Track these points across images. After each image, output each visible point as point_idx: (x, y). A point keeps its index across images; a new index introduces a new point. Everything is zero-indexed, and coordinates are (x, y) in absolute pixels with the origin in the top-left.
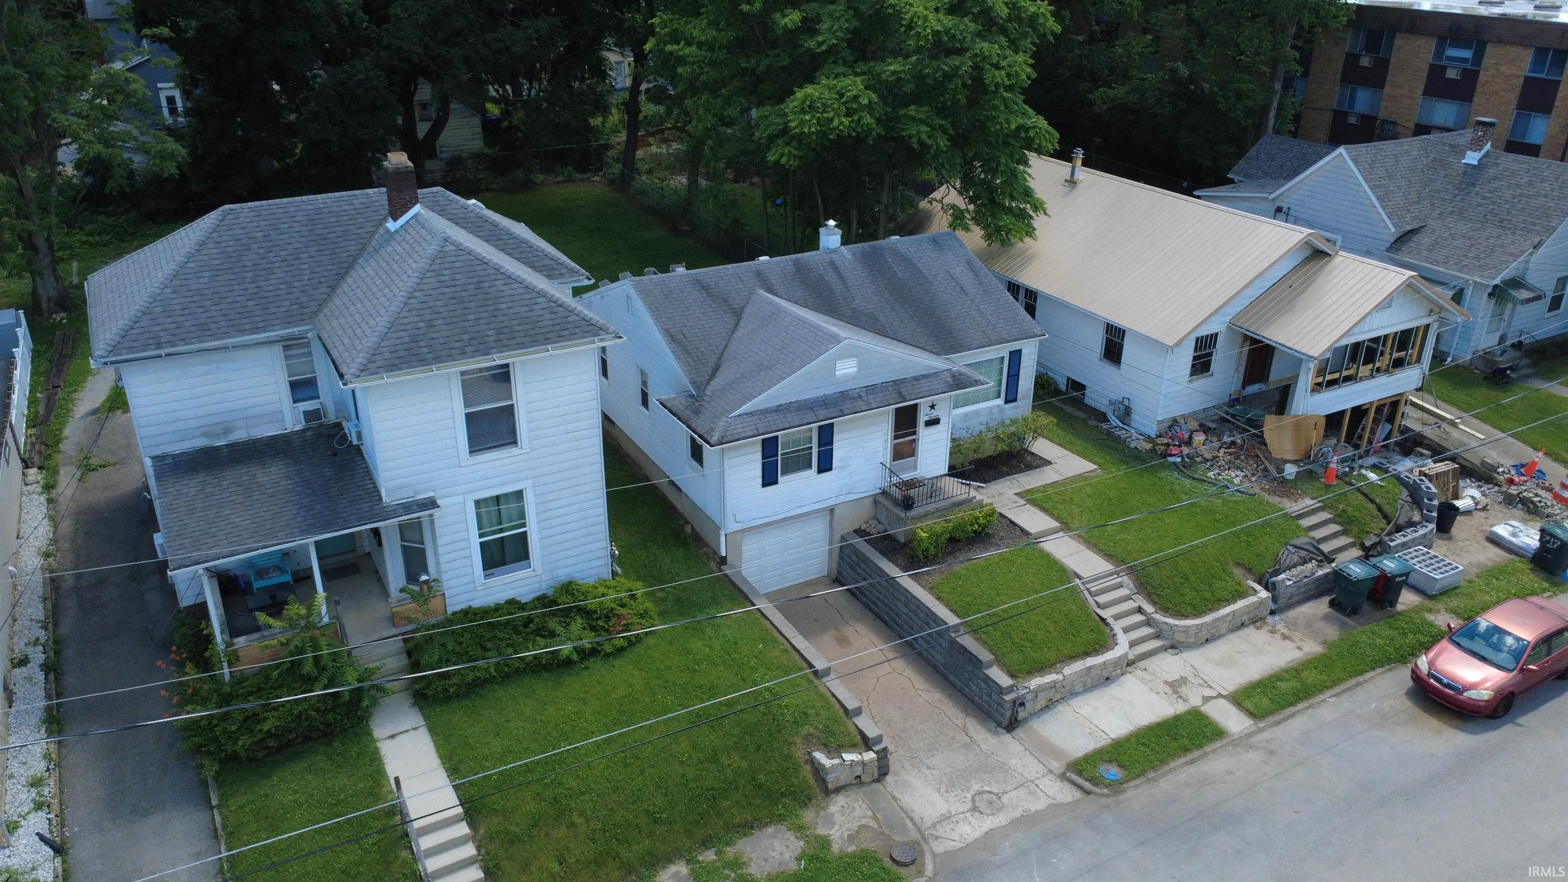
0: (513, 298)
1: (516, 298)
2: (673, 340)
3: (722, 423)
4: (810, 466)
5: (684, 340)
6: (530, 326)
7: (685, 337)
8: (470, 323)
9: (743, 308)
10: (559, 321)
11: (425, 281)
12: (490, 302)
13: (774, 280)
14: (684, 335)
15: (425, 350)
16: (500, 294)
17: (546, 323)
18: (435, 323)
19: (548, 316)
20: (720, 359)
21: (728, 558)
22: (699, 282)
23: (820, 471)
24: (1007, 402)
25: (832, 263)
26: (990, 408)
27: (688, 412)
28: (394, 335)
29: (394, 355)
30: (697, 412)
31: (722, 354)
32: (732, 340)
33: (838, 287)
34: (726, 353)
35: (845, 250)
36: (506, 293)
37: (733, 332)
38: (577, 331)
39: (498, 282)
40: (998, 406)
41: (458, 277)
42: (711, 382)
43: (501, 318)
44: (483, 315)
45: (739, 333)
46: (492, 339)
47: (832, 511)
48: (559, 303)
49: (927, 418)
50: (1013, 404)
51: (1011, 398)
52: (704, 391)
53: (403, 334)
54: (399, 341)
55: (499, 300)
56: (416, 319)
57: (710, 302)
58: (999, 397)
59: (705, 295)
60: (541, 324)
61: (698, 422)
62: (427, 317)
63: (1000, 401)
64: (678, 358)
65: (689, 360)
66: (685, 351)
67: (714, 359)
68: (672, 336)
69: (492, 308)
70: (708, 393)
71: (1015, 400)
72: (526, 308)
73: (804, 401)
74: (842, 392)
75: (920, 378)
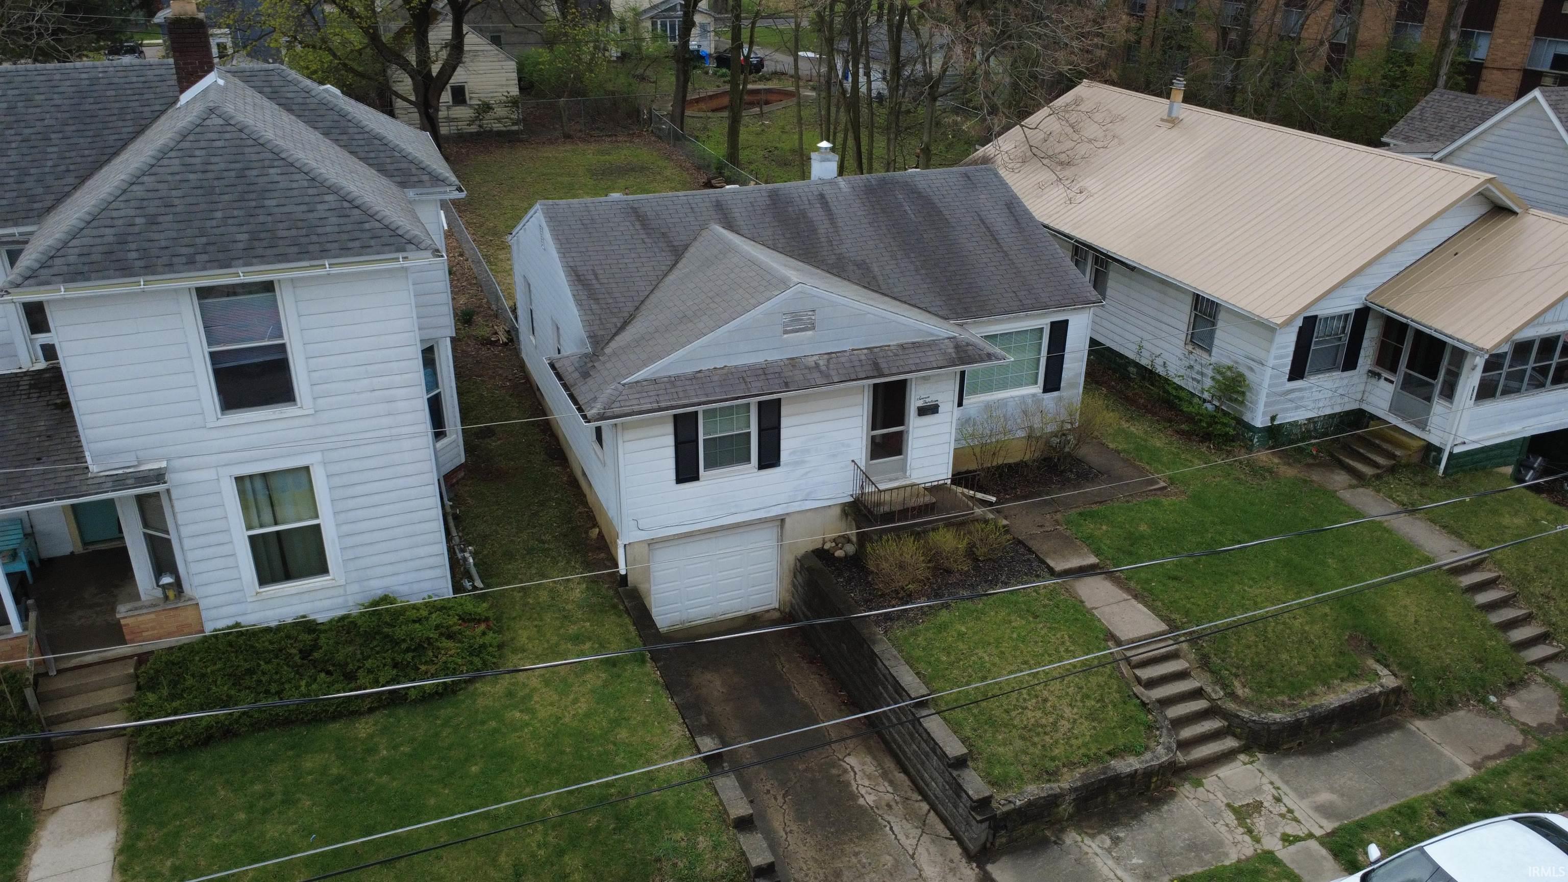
0: (289, 193)
1: (295, 193)
2: (579, 280)
3: (608, 391)
4: (748, 460)
5: (594, 282)
6: (304, 232)
7: (597, 278)
8: (214, 223)
9: (686, 247)
10: (349, 227)
11: (161, 163)
12: (253, 196)
13: (738, 213)
14: (596, 275)
15: (134, 255)
16: (270, 186)
17: (328, 229)
18: (160, 219)
19: (334, 220)
20: (637, 308)
21: (630, 579)
22: (635, 211)
23: (762, 466)
24: (1046, 390)
25: (822, 196)
26: (1023, 397)
27: (576, 375)
28: (95, 232)
29: (83, 259)
30: (586, 375)
31: (643, 302)
32: (660, 285)
33: (823, 227)
34: (646, 303)
35: (842, 182)
36: (281, 185)
37: (665, 275)
38: (372, 242)
39: (272, 171)
40: (1034, 395)
41: (214, 159)
42: (617, 338)
43: (262, 219)
44: (236, 213)
45: (671, 277)
46: (241, 246)
47: (781, 521)
48: (357, 203)
49: (920, 403)
50: (1055, 394)
51: (1052, 383)
52: (602, 349)
53: (108, 231)
54: (98, 241)
55: (267, 195)
56: (132, 212)
57: (644, 236)
58: (1036, 383)
59: (638, 227)
60: (320, 230)
61: (584, 388)
62: (151, 210)
63: (1037, 389)
64: (579, 303)
65: (594, 307)
66: (592, 295)
67: (630, 307)
68: (578, 276)
69: (254, 204)
70: (608, 350)
71: (1057, 388)
72: (304, 208)
73: (736, 367)
74: (792, 359)
75: (910, 346)
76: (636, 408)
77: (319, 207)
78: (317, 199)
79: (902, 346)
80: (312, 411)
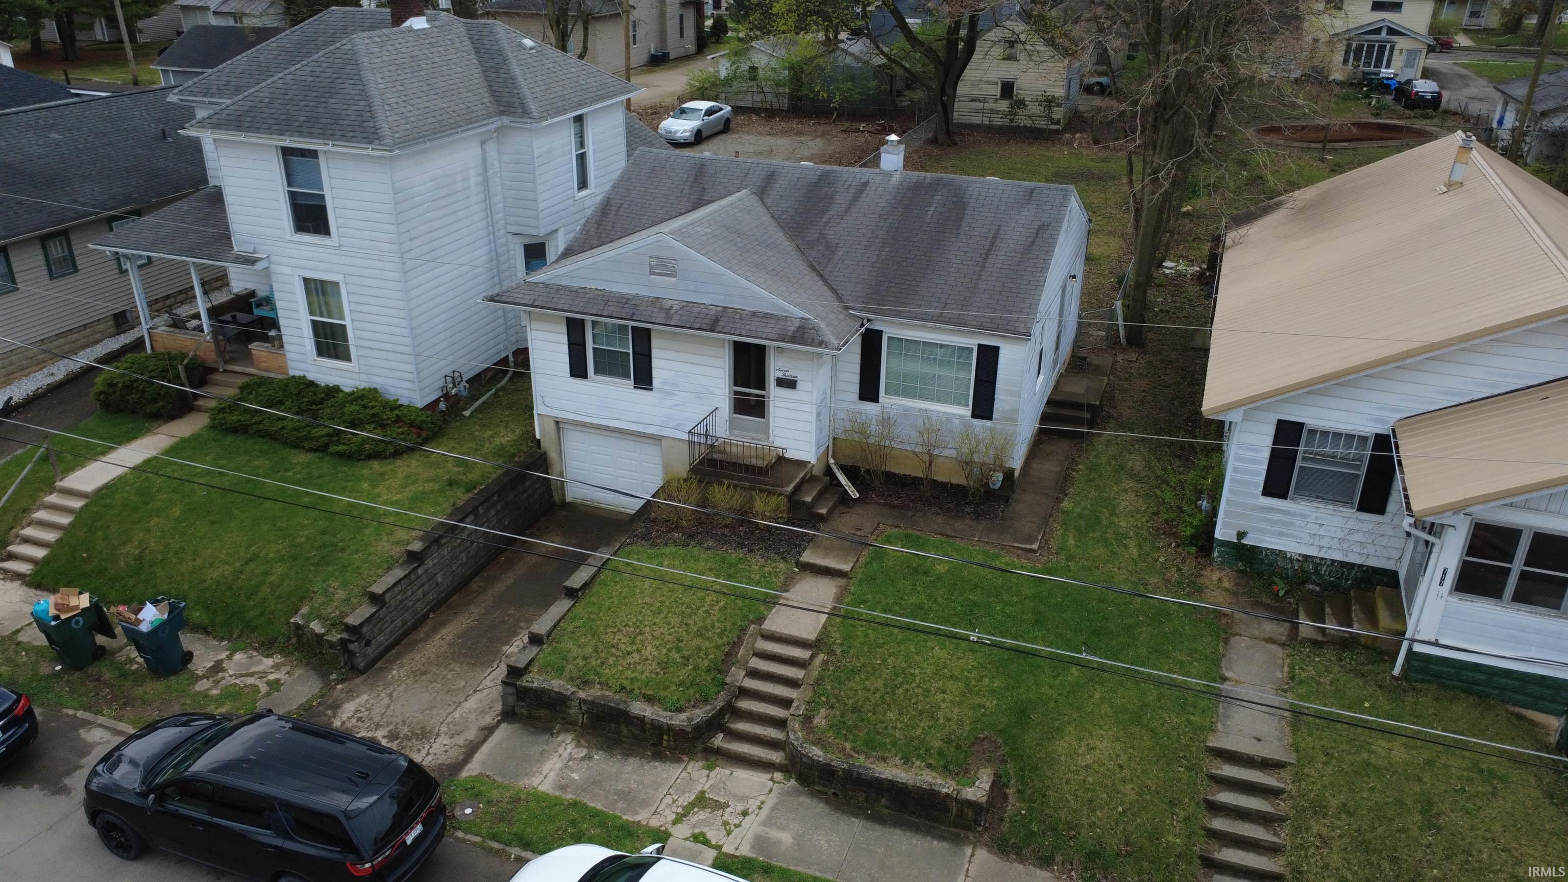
0: (345, 97)
1: (348, 97)
2: (604, 209)
4: (626, 376)
5: (613, 212)
6: (332, 121)
7: (617, 210)
9: (710, 202)
10: (356, 123)
11: (304, 68)
13: (781, 184)
14: (620, 208)
15: (248, 119)
16: (340, 91)
17: (346, 122)
18: (276, 101)
19: (353, 117)
21: (542, 444)
22: (702, 167)
23: (638, 386)
24: (975, 415)
25: (865, 184)
26: (948, 415)
28: (243, 103)
33: (836, 210)
35: (897, 176)
36: (345, 91)
39: (348, 81)
40: (961, 417)
43: (320, 110)
44: (311, 104)
46: (297, 124)
47: (661, 441)
48: (373, 109)
49: (780, 375)
50: (986, 423)
51: (983, 412)
53: (248, 103)
54: (241, 108)
55: (335, 96)
56: (268, 95)
57: (687, 188)
58: (967, 405)
62: (276, 95)
63: (967, 412)
64: (586, 223)
65: (593, 228)
66: (601, 221)
67: (616, 235)
69: (323, 100)
71: (988, 417)
72: (345, 107)
73: (611, 292)
74: (658, 298)
75: (761, 315)
76: (517, 301)
77: (354, 108)
78: (356, 103)
79: (754, 314)
80: (337, 245)
